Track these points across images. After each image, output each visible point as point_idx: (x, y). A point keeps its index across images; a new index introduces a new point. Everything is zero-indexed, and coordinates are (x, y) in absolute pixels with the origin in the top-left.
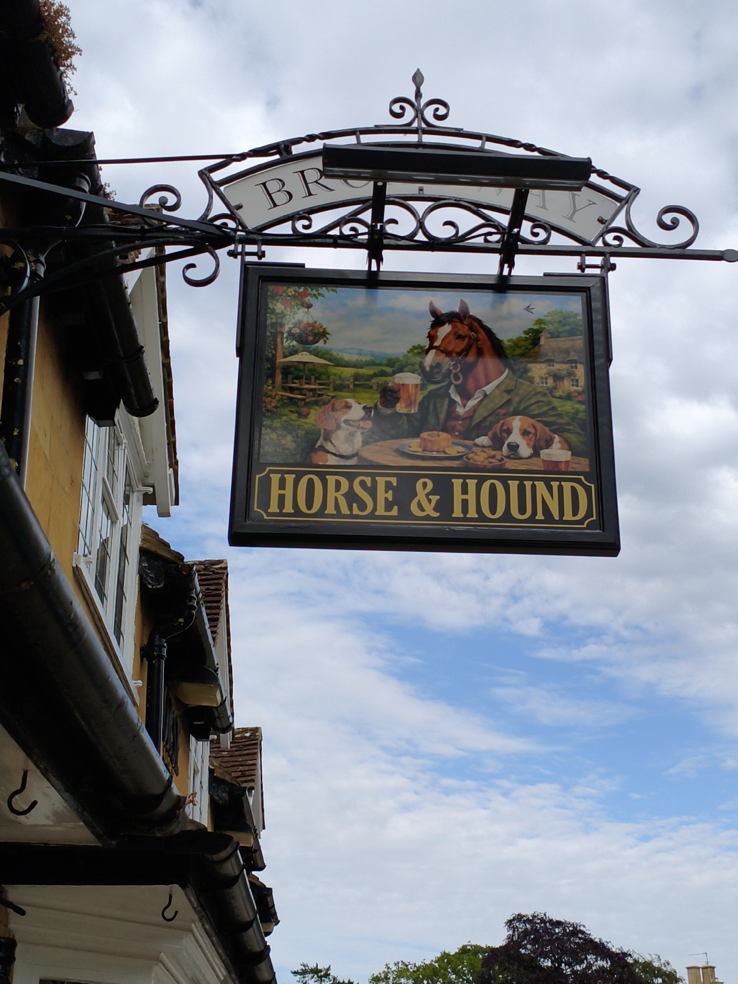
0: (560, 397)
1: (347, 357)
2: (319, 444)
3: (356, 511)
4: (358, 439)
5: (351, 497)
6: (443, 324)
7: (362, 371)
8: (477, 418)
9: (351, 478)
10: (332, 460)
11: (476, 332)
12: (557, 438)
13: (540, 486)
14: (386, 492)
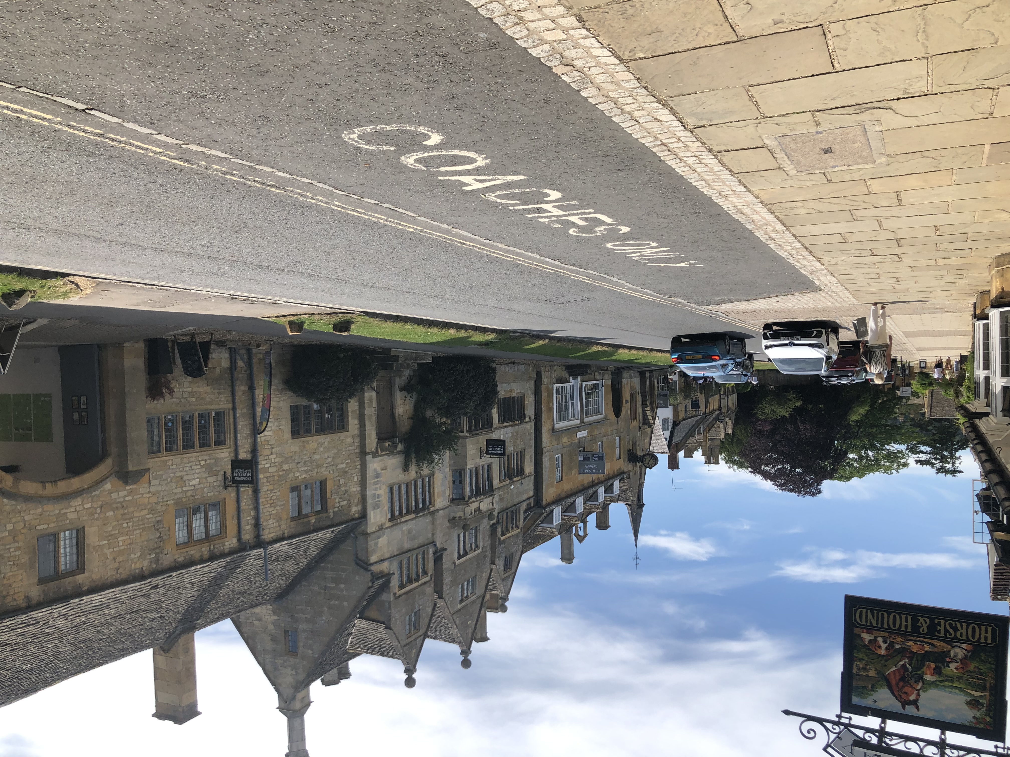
0: (864, 660)
1: (957, 691)
2: (970, 654)
3: (953, 623)
4: (952, 654)
5: (955, 629)
6: (913, 700)
7: (950, 684)
8: (899, 657)
9: (955, 637)
10: (964, 646)
11: (898, 694)
12: (867, 643)
13: (875, 625)
14: (940, 630)
